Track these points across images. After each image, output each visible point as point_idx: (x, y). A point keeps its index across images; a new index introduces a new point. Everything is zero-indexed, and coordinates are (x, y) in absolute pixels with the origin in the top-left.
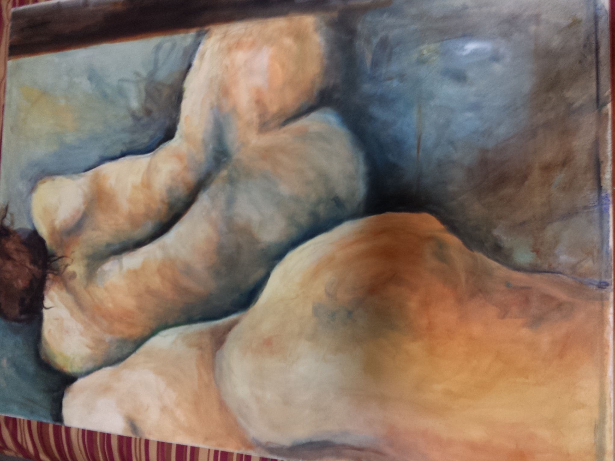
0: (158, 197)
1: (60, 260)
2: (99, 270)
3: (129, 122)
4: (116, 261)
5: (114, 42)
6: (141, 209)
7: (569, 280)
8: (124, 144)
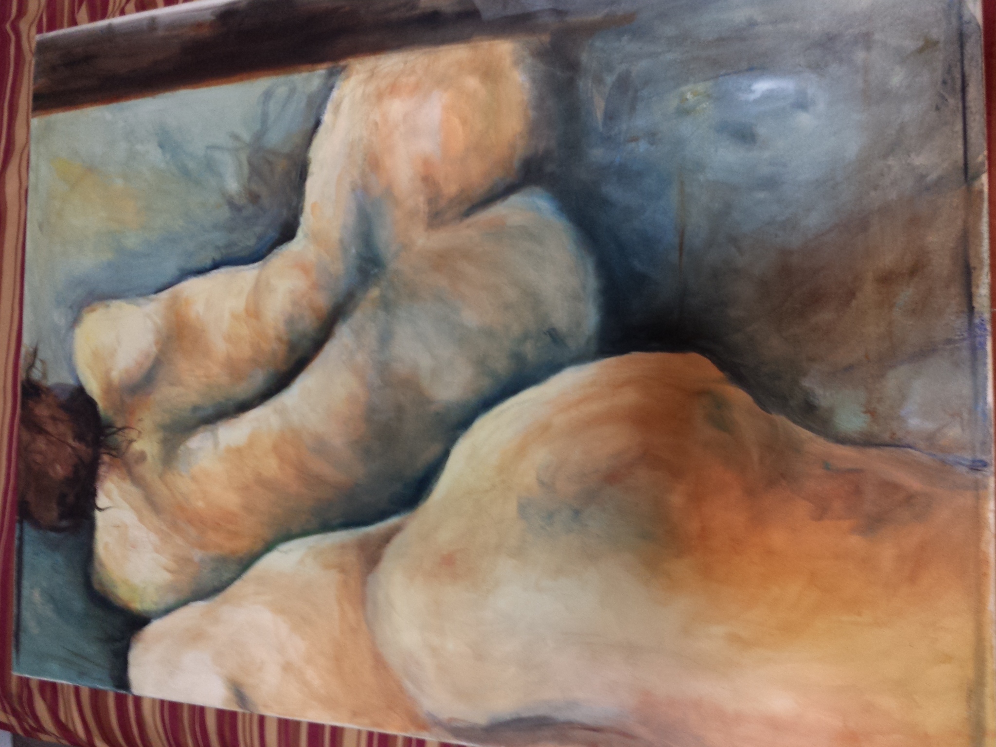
0: (271, 333)
1: (120, 433)
2: (182, 447)
3: (225, 213)
4: (208, 434)
5: (199, 87)
6: (246, 351)
7: (925, 458)
8: (218, 248)
